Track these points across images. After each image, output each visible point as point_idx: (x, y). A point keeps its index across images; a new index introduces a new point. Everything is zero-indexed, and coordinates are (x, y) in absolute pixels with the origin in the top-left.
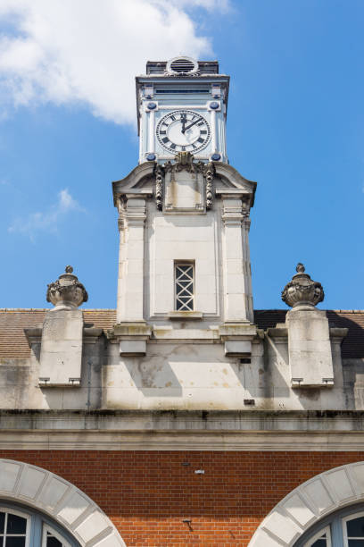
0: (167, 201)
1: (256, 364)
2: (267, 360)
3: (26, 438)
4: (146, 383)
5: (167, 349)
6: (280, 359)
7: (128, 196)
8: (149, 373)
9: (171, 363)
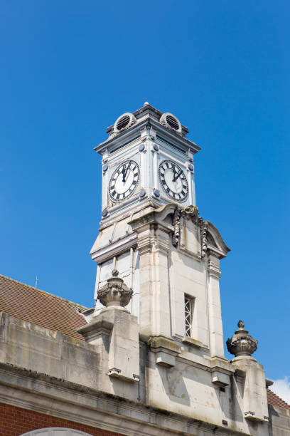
0: (182, 242)
1: (227, 394)
2: (233, 392)
3: (107, 420)
4: (171, 392)
5: (181, 367)
6: (238, 393)
7: (159, 226)
8: (173, 383)
9: (184, 379)
